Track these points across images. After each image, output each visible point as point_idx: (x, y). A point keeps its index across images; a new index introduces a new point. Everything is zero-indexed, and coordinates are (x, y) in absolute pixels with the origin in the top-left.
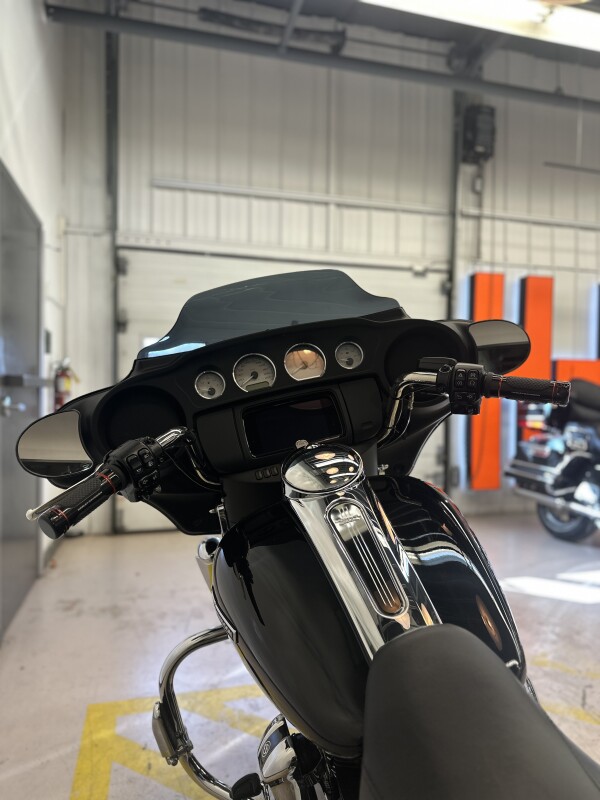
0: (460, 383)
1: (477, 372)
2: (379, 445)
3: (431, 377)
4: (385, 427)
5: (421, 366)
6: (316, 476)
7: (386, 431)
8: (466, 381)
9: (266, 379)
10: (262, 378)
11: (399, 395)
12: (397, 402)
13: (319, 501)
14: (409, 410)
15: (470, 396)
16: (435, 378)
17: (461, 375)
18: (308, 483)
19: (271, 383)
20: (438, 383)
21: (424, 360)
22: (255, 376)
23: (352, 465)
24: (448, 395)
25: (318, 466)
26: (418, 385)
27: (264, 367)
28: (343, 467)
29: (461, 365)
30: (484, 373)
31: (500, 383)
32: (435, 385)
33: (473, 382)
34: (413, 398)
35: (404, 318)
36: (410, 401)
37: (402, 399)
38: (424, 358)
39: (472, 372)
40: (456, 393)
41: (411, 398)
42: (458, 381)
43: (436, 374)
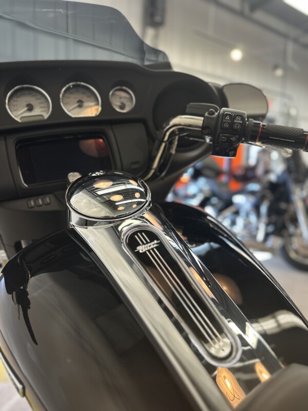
0: (226, 125)
3: (198, 121)
5: (187, 110)
6: (101, 203)
8: (232, 124)
9: (42, 112)
10: (37, 112)
11: (166, 138)
13: (107, 229)
15: (233, 139)
16: (202, 122)
17: (228, 118)
18: (95, 209)
19: (46, 116)
20: (205, 127)
21: (191, 106)
22: (30, 108)
23: (137, 191)
25: (100, 193)
26: (182, 129)
27: (39, 101)
28: (128, 194)
29: (226, 110)
30: (246, 119)
31: (260, 129)
32: (200, 129)
33: (237, 126)
34: (176, 143)
35: (171, 70)
36: (173, 145)
37: (167, 143)
38: (191, 104)
39: (237, 115)
40: (221, 135)
41: (174, 143)
42: (225, 122)
43: (202, 118)
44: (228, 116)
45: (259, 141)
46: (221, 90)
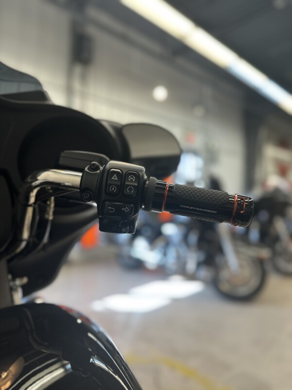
0: (114, 189)
1: (136, 174)
2: (9, 261)
4: (17, 239)
5: (62, 161)
7: (19, 245)
8: (122, 186)
11: (32, 200)
12: (30, 210)
14: (47, 221)
15: (126, 209)
16: (79, 179)
17: (114, 177)
20: (83, 189)
21: (67, 155)
24: (95, 204)
26: (57, 187)
29: (114, 164)
30: (146, 177)
31: (166, 192)
32: (79, 190)
33: (131, 189)
34: (52, 205)
35: (47, 103)
36: (48, 209)
37: (36, 206)
38: (66, 151)
39: (130, 174)
40: (107, 203)
41: (50, 205)
42: (110, 185)
43: (81, 174)
44: (115, 175)
45: (166, 209)
46: (120, 130)
